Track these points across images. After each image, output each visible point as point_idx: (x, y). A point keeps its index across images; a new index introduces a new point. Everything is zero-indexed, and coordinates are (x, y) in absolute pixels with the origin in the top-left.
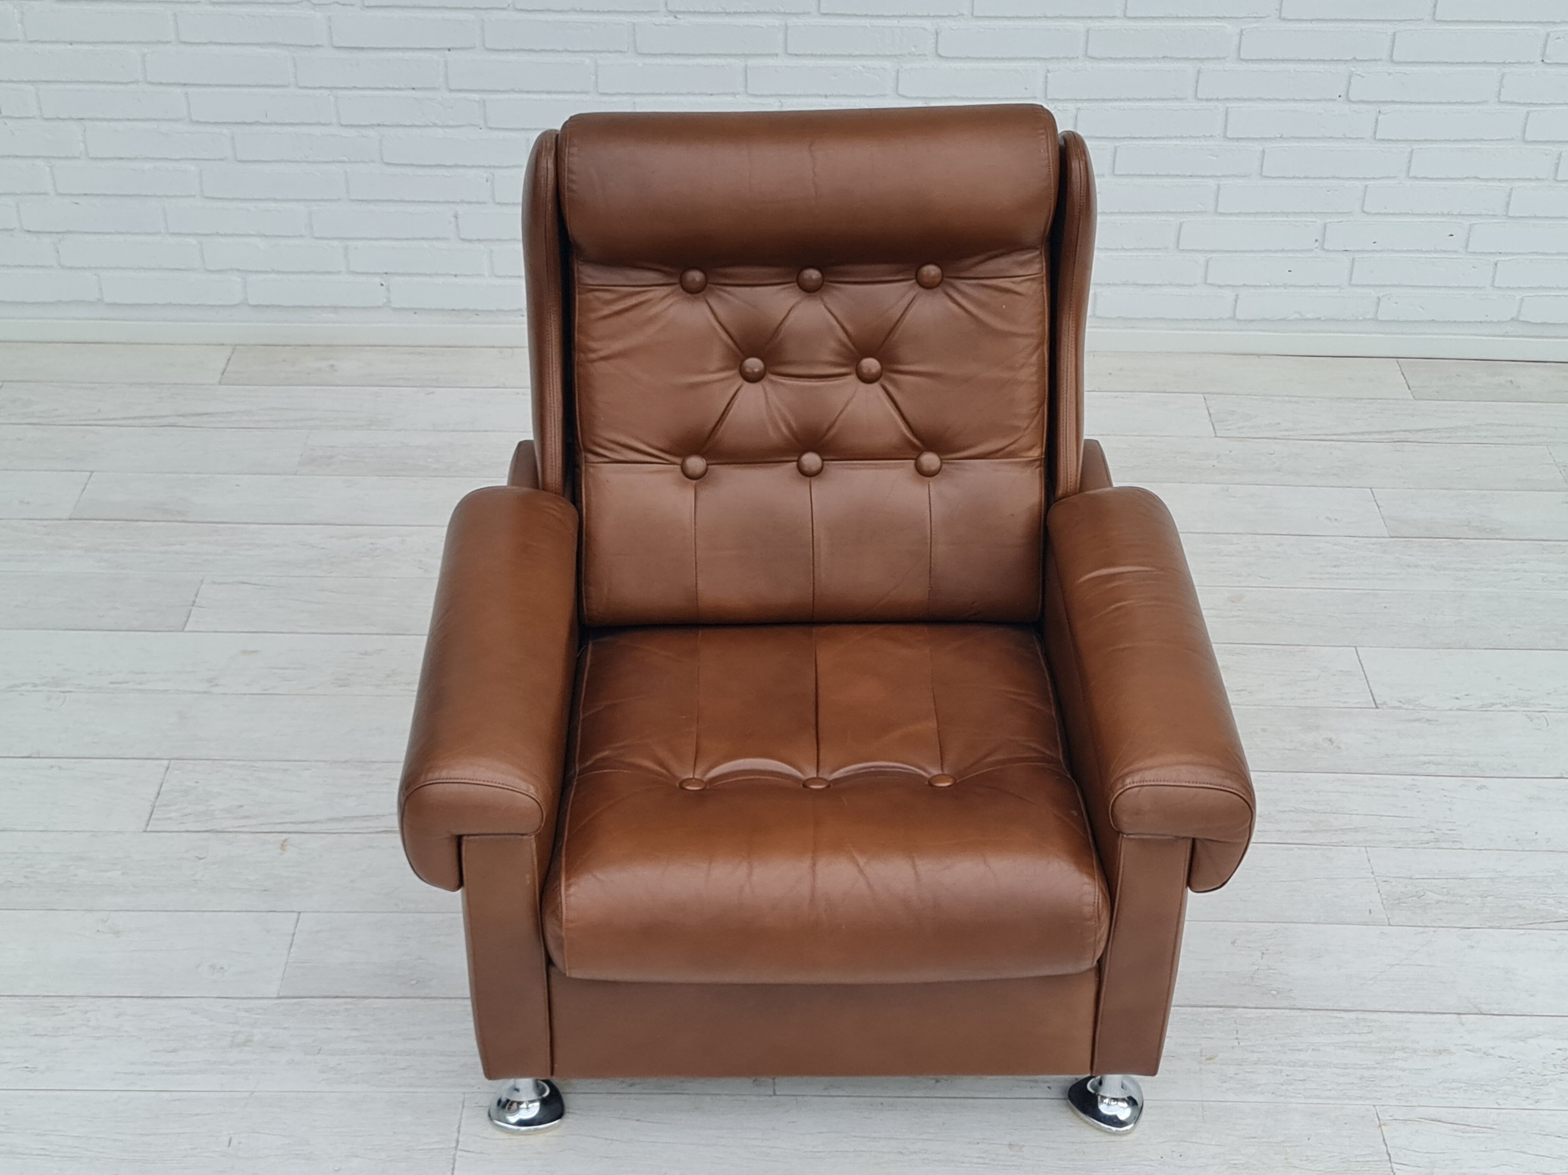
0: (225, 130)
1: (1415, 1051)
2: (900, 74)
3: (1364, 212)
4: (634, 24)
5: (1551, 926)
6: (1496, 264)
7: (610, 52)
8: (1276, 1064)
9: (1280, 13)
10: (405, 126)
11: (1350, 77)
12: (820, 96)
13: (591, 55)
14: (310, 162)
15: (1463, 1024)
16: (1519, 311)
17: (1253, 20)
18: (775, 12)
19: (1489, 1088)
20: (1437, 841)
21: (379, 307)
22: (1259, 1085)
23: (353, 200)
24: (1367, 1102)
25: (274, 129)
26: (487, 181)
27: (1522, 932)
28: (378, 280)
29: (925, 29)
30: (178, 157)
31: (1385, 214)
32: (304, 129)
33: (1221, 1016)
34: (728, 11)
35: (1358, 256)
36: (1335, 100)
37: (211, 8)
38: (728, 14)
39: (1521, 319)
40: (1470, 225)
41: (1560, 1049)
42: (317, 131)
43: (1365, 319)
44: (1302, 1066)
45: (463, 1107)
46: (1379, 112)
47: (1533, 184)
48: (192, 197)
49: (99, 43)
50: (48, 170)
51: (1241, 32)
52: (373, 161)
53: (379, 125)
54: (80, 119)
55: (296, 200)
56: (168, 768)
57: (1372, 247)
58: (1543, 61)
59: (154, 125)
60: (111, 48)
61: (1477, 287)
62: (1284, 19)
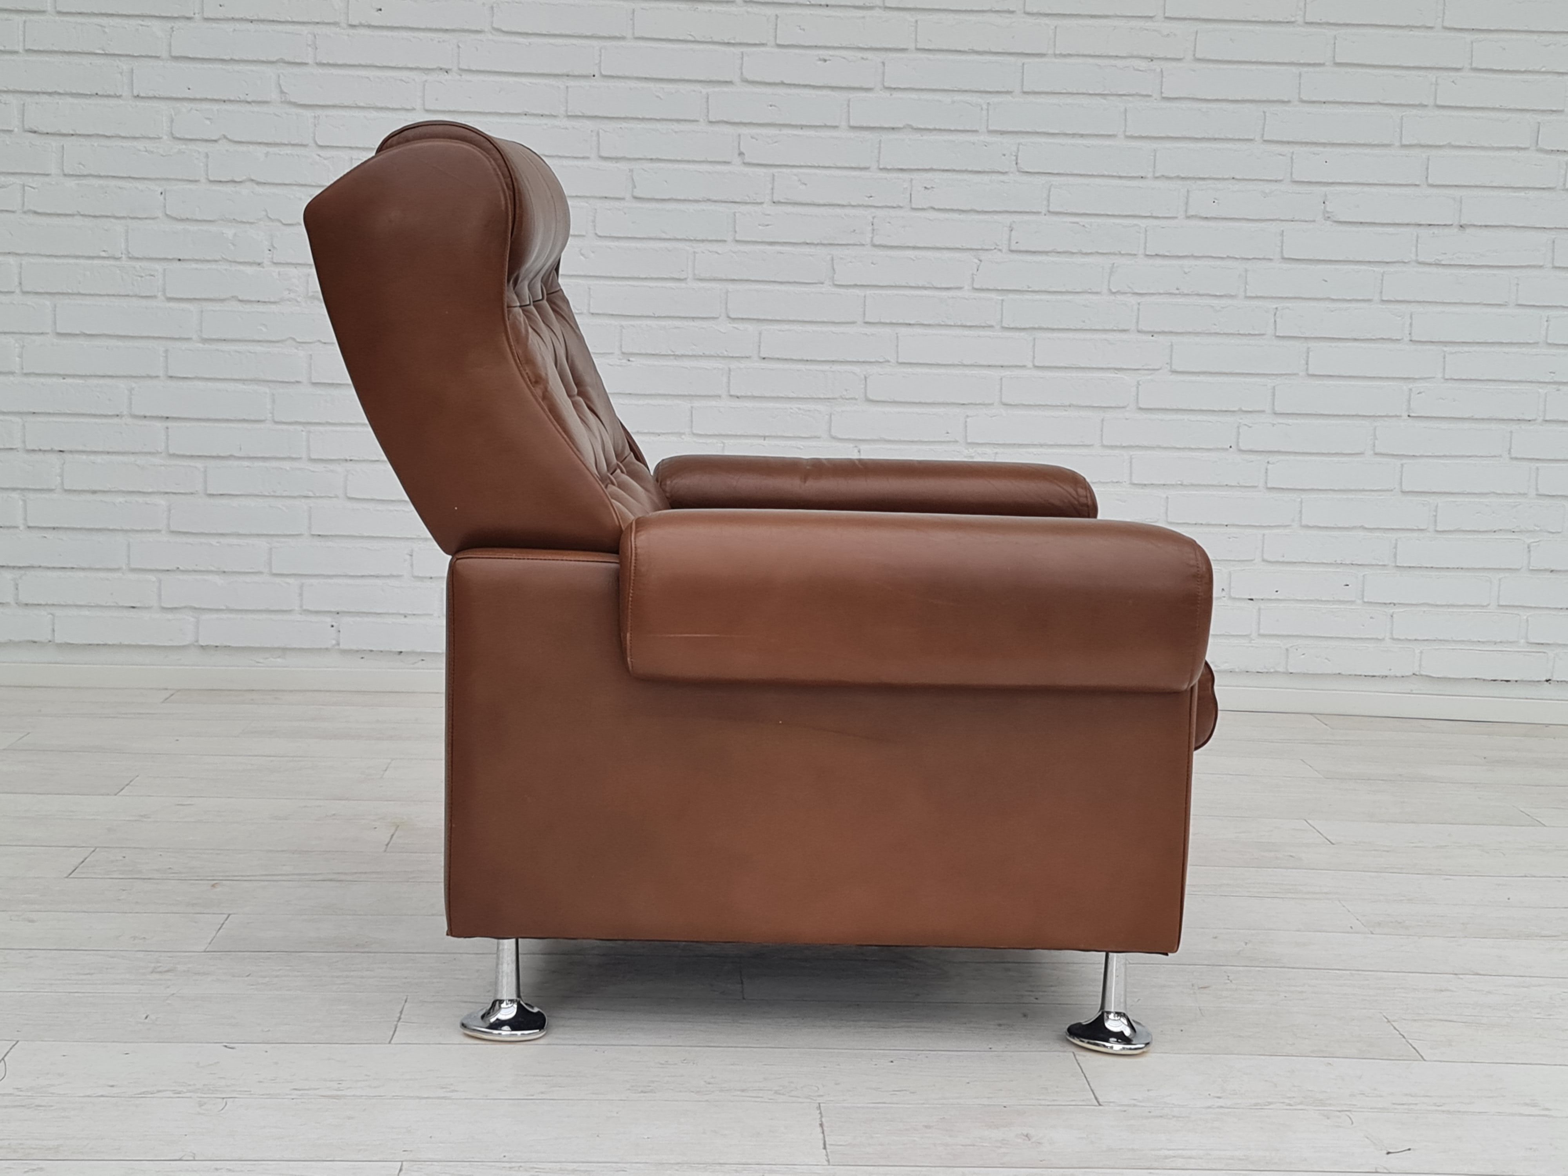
0: (199, 464)
1: (1415, 989)
2: (833, 416)
3: (1264, 560)
5: (1536, 938)
6: (1392, 616)
8: (1272, 992)
9: (1171, 366)
11: (1238, 427)
15: (1461, 979)
16: (1420, 665)
17: (1147, 372)
18: (719, 356)
19: (1498, 1008)
20: (1410, 900)
21: (326, 650)
22: (1257, 1001)
23: (313, 535)
24: (1373, 1011)
25: (246, 463)
27: (1509, 940)
28: (329, 620)
29: (855, 374)
30: (150, 490)
31: (1283, 562)
32: (275, 464)
34: (676, 353)
35: (1263, 605)
36: (1227, 449)
37: (201, 345)
38: (676, 357)
39: (1424, 673)
40: (1364, 576)
42: (287, 465)
43: (1276, 672)
45: (406, 1001)
46: (1268, 462)
47: (1416, 534)
48: (158, 531)
49: (91, 376)
50: (21, 503)
51: (1138, 383)
52: (336, 497)
53: (346, 460)
54: (61, 451)
55: (258, 535)
56: (94, 851)
57: (1275, 596)
58: (1409, 416)
59: (132, 458)
60: (102, 381)
61: (1377, 639)
62: (1175, 372)
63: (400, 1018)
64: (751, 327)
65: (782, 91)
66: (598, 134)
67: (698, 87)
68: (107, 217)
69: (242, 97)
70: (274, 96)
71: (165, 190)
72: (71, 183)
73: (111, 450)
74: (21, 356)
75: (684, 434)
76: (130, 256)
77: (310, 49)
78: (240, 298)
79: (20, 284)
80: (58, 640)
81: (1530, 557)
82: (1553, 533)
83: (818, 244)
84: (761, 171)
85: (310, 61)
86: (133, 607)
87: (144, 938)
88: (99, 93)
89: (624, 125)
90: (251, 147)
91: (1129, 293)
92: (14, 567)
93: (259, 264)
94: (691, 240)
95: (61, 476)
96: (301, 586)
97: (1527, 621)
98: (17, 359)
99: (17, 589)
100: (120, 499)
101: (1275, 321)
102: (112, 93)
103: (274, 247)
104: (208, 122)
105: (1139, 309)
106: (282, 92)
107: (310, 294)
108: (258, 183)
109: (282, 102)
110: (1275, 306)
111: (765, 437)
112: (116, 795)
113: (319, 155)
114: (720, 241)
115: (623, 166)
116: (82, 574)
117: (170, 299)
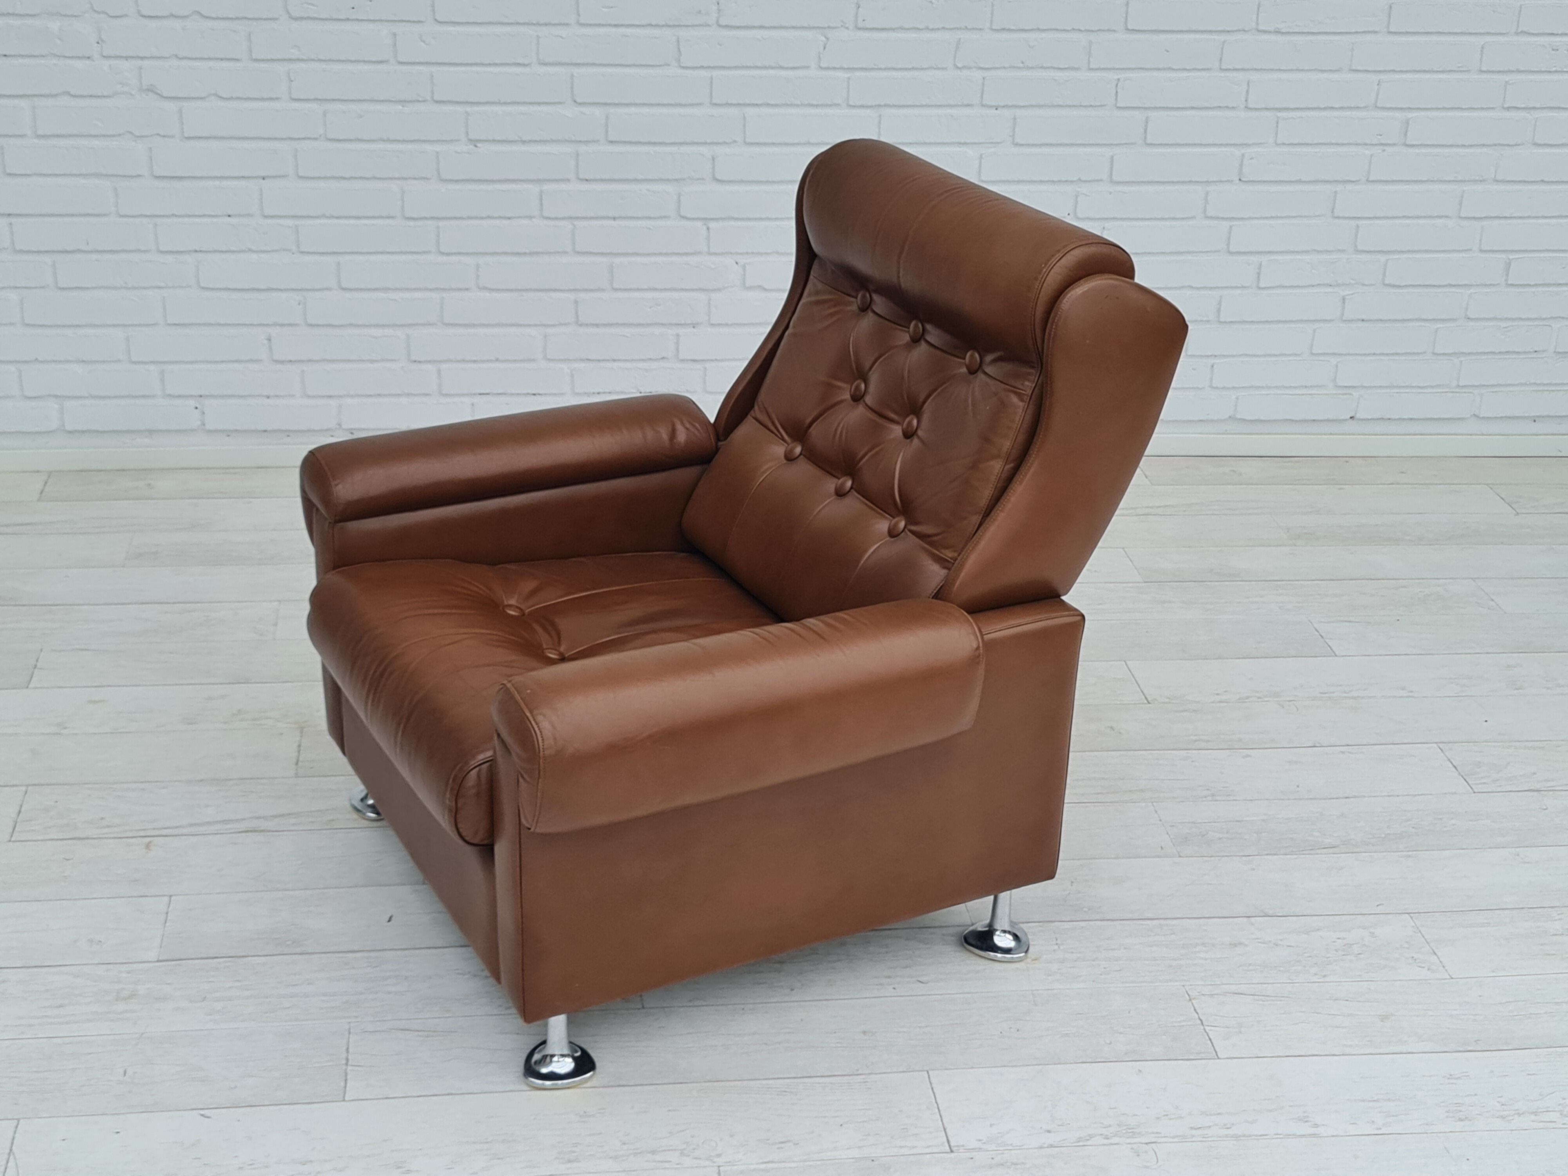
0: (48, 259)
1: (1213, 945)
2: (681, 197)
4: (437, 153)
5: (1319, 851)
6: (1212, 366)
7: (415, 179)
8: (1094, 961)
9: (1013, 139)
10: (222, 252)
11: (1077, 196)
12: (608, 218)
13: (398, 182)
14: (129, 288)
15: (1253, 924)
16: (1236, 409)
17: (990, 145)
18: (567, 141)
19: (1282, 969)
20: (1213, 795)
21: (192, 430)
22: (1080, 976)
23: (169, 325)
24: (1176, 984)
25: (94, 256)
26: (299, 304)
27: (1295, 856)
28: (192, 403)
29: (703, 155)
32: (124, 256)
33: (1040, 928)
34: (524, 139)
37: (36, 141)
38: (524, 142)
39: (1238, 416)
41: (1339, 938)
42: (136, 257)
44: (1116, 961)
45: (349, 1033)
46: (1104, 228)
47: (1239, 291)
48: (12, 324)
51: (981, 155)
52: (190, 286)
53: (196, 251)
55: (114, 326)
56: (26, 792)
58: (1240, 180)
61: (1198, 388)
62: (1017, 145)
63: (347, 1060)
64: (597, 111)
75: (534, 217)
78: (72, 93)
81: (1343, 308)
82: (1366, 285)
83: (663, 26)
91: (975, 67)
93: (89, 58)
94: (534, 24)
96: (162, 373)
97: (1337, 366)
101: (1117, 92)
103: (103, 41)
105: (983, 84)
107: (145, 87)
110: (1116, 77)
111: (614, 219)
112: (26, 688)
114: (564, 24)
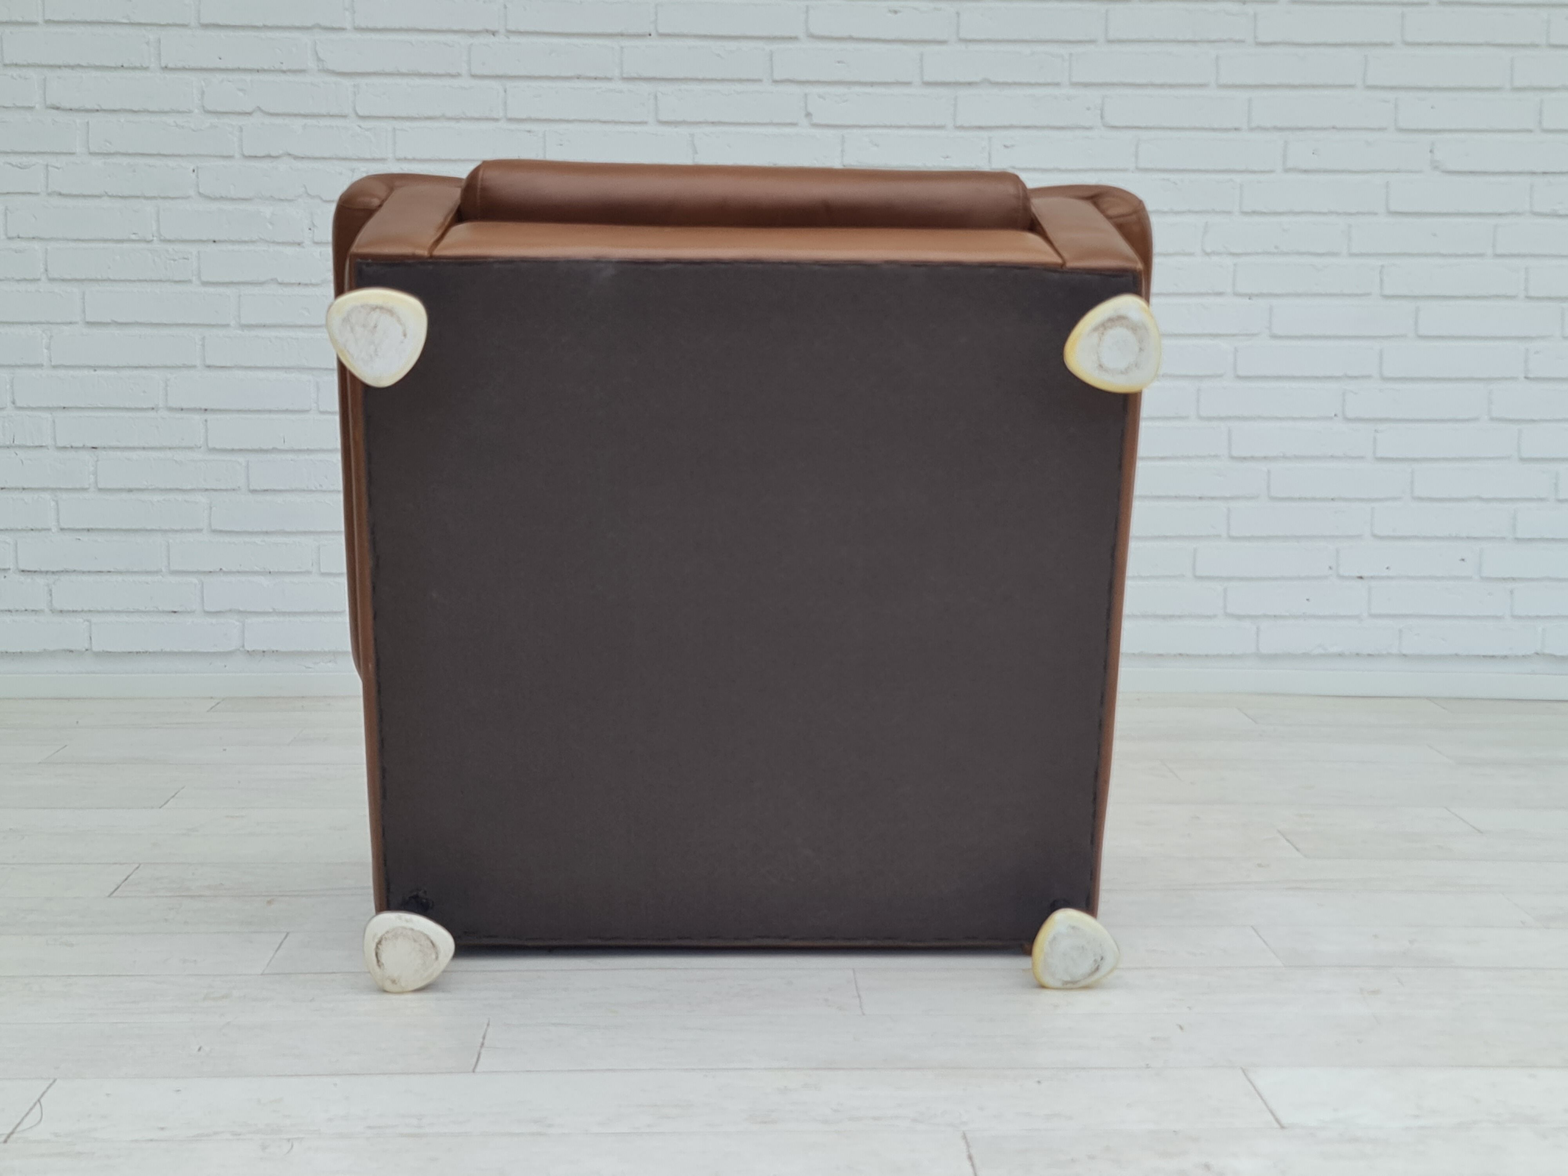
0: (241, 459)
3: (1373, 536)
6: (1512, 592)
9: (1270, 331)
11: (1344, 394)
14: (324, 491)
16: (1543, 644)
22: (1435, 1005)
25: (290, 456)
30: (189, 487)
31: (1396, 537)
32: (321, 456)
35: (1373, 584)
36: (1331, 418)
37: (240, 332)
39: (1547, 652)
40: (1481, 550)
43: (1389, 655)
45: (488, 1025)
46: (1377, 431)
47: (1536, 504)
48: (199, 530)
49: (124, 367)
50: (53, 504)
51: (1236, 349)
54: (93, 448)
55: (305, 533)
56: (138, 868)
57: (1386, 573)
58: (1526, 378)
59: (169, 454)
60: (136, 372)
61: (1497, 617)
62: (1275, 337)
63: (483, 1044)
65: (850, 46)
66: (656, 97)
67: (760, 44)
68: (138, 197)
69: (277, 66)
70: (312, 64)
71: (198, 168)
72: (98, 162)
73: (146, 445)
74: (48, 348)
76: (162, 238)
77: (347, 13)
78: (280, 280)
79: (46, 270)
80: (95, 649)
84: (830, 132)
85: (348, 25)
86: (175, 612)
87: (195, 961)
88: (125, 65)
89: (684, 86)
90: (287, 121)
91: (1225, 253)
92: (47, 572)
93: (299, 244)
95: (95, 474)
98: (45, 351)
99: (51, 595)
100: (157, 498)
101: (1381, 280)
102: (138, 65)
103: (314, 225)
104: (241, 94)
105: (1235, 271)
106: (319, 59)
108: (296, 158)
109: (319, 70)
110: (1381, 264)
112: (160, 808)
113: (360, 127)
115: (684, 130)
116: (120, 578)
117: (206, 284)
